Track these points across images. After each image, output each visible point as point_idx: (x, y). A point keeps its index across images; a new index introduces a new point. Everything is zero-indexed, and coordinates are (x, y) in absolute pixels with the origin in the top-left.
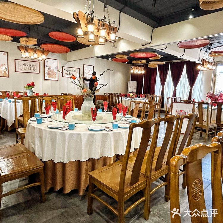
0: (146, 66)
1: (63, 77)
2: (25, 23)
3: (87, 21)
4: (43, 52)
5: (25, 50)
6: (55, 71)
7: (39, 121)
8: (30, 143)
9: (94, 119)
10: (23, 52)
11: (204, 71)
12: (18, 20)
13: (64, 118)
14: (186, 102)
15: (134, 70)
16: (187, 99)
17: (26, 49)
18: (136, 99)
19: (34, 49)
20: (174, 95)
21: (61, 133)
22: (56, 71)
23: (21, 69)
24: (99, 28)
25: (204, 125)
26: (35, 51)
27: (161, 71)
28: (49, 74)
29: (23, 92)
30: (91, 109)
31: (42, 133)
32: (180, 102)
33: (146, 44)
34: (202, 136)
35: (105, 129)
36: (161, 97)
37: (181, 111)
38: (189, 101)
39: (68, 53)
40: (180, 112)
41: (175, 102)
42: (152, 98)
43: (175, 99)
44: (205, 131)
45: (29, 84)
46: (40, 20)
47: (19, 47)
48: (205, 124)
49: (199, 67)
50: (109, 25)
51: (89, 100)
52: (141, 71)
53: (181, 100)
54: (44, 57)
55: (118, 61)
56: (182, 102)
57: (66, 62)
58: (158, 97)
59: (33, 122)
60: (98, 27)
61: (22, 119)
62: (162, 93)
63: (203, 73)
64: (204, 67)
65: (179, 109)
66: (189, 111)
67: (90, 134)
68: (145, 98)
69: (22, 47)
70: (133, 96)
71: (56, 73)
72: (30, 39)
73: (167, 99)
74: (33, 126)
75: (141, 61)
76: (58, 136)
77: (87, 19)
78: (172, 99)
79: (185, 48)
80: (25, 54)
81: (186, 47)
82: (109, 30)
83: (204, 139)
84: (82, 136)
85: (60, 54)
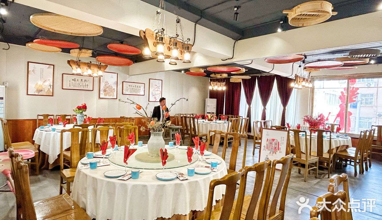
0: (227, 81)
1: (123, 94)
2: (79, 34)
3: (156, 39)
4: (99, 67)
5: (77, 65)
6: (113, 87)
7: (93, 166)
8: (80, 196)
9: (164, 163)
10: (74, 67)
11: (299, 89)
12: (71, 32)
13: (125, 161)
14: (278, 129)
15: (213, 86)
16: (280, 125)
17: (78, 63)
18: (216, 122)
19: (88, 63)
20: (264, 118)
21: (122, 185)
22: (115, 87)
23: (70, 86)
24: (171, 47)
25: (302, 159)
26: (89, 65)
27: (247, 87)
28: (105, 91)
29: (71, 115)
30: (160, 150)
31: (97, 184)
32: (271, 129)
33: (227, 59)
34: (301, 172)
35: (178, 176)
36: (247, 120)
37: (273, 140)
38: (282, 127)
39: (130, 66)
40: (271, 141)
41: (265, 129)
42: (236, 121)
43: (264, 123)
44: (303, 166)
45: (80, 107)
46: (98, 32)
47: (69, 62)
48: (303, 157)
49: (292, 85)
50: (182, 43)
51: (158, 135)
52: (221, 88)
53: (272, 127)
54: (100, 73)
55: (192, 74)
56: (273, 128)
57: (128, 75)
58: (244, 120)
59: (85, 167)
60: (169, 46)
61: (68, 154)
62: (249, 115)
63: (297, 92)
64: (299, 84)
65: (270, 138)
66: (282, 140)
67: (159, 185)
68: (228, 120)
69: (73, 62)
70: (212, 118)
71: (114, 89)
72: (83, 50)
73: (255, 123)
74: (86, 173)
75: (221, 75)
76: (117, 189)
77: (156, 38)
78: (261, 123)
79: (274, 63)
80: (76, 70)
81: (276, 62)
82: (183, 48)
83: (304, 177)
84: (149, 189)
85: (120, 67)
